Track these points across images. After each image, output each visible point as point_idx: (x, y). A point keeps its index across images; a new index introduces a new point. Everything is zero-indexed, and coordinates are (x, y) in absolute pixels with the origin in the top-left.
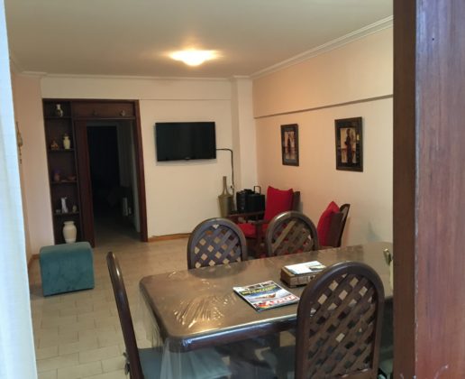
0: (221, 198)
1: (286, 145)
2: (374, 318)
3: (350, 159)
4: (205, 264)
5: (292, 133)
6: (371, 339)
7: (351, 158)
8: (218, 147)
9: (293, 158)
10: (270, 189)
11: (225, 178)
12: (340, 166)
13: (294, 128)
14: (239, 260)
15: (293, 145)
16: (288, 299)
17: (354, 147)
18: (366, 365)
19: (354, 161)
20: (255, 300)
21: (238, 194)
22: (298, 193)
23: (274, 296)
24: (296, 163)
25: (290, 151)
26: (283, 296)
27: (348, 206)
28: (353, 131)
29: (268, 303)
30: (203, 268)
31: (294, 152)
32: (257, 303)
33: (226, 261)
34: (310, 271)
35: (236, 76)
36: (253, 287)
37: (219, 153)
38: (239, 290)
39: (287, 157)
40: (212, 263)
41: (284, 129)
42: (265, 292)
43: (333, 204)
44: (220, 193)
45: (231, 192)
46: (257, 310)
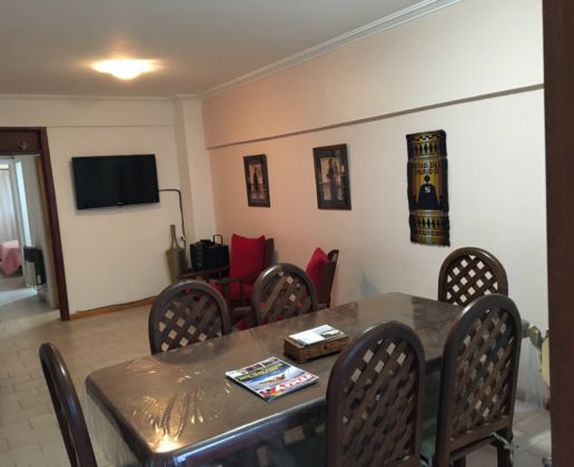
0: (169, 253)
1: (252, 181)
2: (414, 391)
3: (334, 194)
4: (175, 344)
5: (259, 166)
6: (411, 418)
7: (336, 194)
8: (160, 188)
9: (262, 197)
10: (235, 238)
11: (173, 227)
12: (322, 205)
13: (262, 159)
14: (220, 334)
15: (260, 181)
16: (303, 379)
17: (339, 180)
18: (407, 451)
19: (340, 197)
20: (260, 386)
21: (192, 246)
22: (271, 241)
23: (283, 378)
24: (266, 204)
25: (257, 189)
26: (294, 376)
27: (336, 252)
28: (336, 161)
29: (278, 388)
30: (174, 350)
31: (262, 189)
32: (264, 390)
33: (203, 337)
34: (323, 339)
35: (179, 95)
36: (251, 369)
37: (162, 195)
38: (234, 374)
39: (254, 197)
40: (184, 342)
41: (248, 161)
42: (269, 374)
43: (319, 251)
44: (168, 247)
45: (181, 245)
46: (266, 399)
